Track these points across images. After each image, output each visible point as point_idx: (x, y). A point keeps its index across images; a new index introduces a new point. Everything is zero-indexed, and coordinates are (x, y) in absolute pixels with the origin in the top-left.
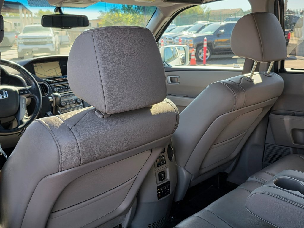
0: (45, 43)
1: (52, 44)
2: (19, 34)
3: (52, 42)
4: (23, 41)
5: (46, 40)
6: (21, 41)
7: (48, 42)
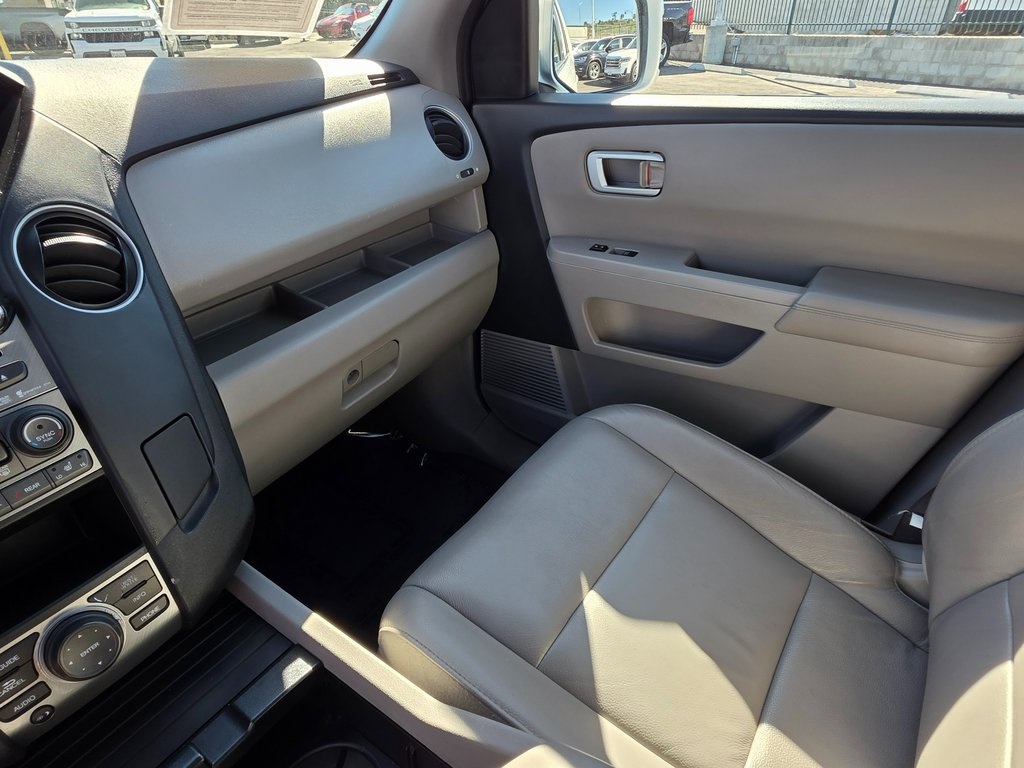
0: (140, 37)
1: (158, 40)
2: (69, 11)
3: (157, 34)
4: (81, 30)
5: (140, 29)
6: (76, 31)
7: (146, 34)
